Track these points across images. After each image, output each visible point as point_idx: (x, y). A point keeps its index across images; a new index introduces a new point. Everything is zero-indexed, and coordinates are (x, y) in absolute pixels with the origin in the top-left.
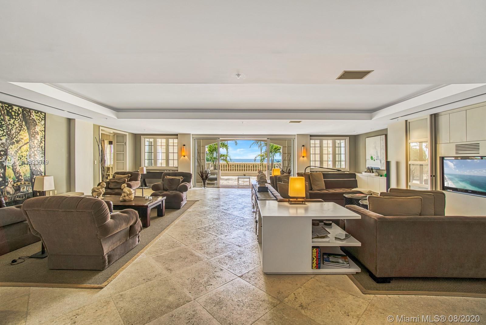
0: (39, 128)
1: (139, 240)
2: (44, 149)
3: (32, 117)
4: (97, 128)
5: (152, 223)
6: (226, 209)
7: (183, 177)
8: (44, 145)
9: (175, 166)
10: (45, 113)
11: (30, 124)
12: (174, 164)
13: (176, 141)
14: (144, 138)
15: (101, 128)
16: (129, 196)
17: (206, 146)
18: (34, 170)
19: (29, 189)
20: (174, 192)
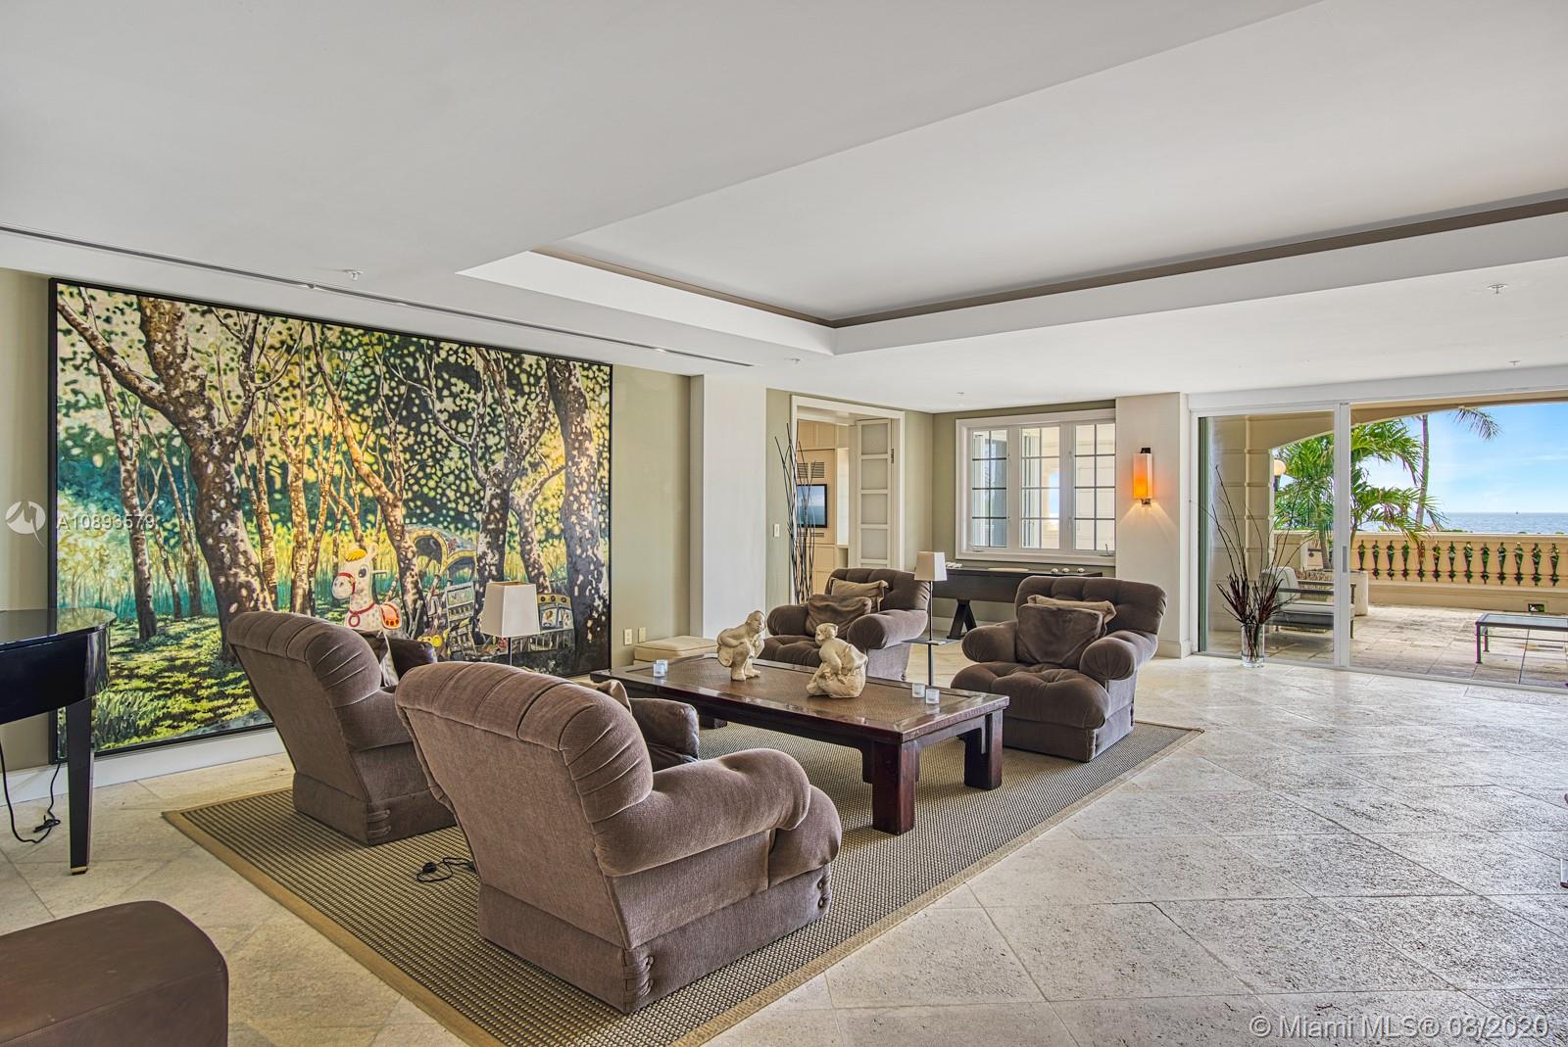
0: (594, 416)
1: (824, 900)
2: (607, 487)
3: (575, 383)
4: (780, 400)
5: (925, 814)
6: (1365, 808)
7: (1115, 604)
8: (606, 474)
9: (1101, 547)
10: (611, 367)
11: (569, 405)
12: (1096, 540)
13: (1107, 432)
14: (969, 429)
15: (797, 401)
16: (840, 677)
17: (1275, 452)
18: (580, 557)
19: (565, 620)
20: (1063, 677)
